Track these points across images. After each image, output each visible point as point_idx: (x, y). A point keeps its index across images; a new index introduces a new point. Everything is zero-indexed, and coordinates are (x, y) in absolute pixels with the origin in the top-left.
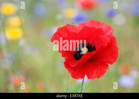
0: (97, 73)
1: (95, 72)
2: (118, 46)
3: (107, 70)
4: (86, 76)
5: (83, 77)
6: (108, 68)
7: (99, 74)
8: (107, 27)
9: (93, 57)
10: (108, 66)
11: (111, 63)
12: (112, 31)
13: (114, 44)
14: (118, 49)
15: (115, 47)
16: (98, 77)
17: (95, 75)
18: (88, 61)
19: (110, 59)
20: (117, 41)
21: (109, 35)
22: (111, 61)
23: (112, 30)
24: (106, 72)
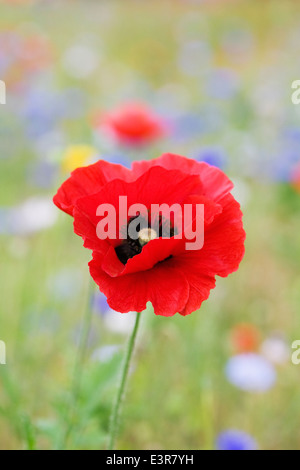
0: (180, 299)
1: (176, 296)
2: (245, 227)
3: (211, 291)
4: (149, 304)
5: (140, 307)
6: (213, 286)
7: (186, 301)
8: (214, 174)
9: (171, 256)
10: (213, 280)
11: (223, 274)
12: (228, 186)
13: (234, 221)
14: (243, 235)
15: (237, 230)
16: (183, 313)
17: (175, 306)
18: (155, 266)
19: (221, 263)
20: (241, 214)
21: (219, 196)
22: (223, 268)
23: (229, 182)
24: (206, 298)
